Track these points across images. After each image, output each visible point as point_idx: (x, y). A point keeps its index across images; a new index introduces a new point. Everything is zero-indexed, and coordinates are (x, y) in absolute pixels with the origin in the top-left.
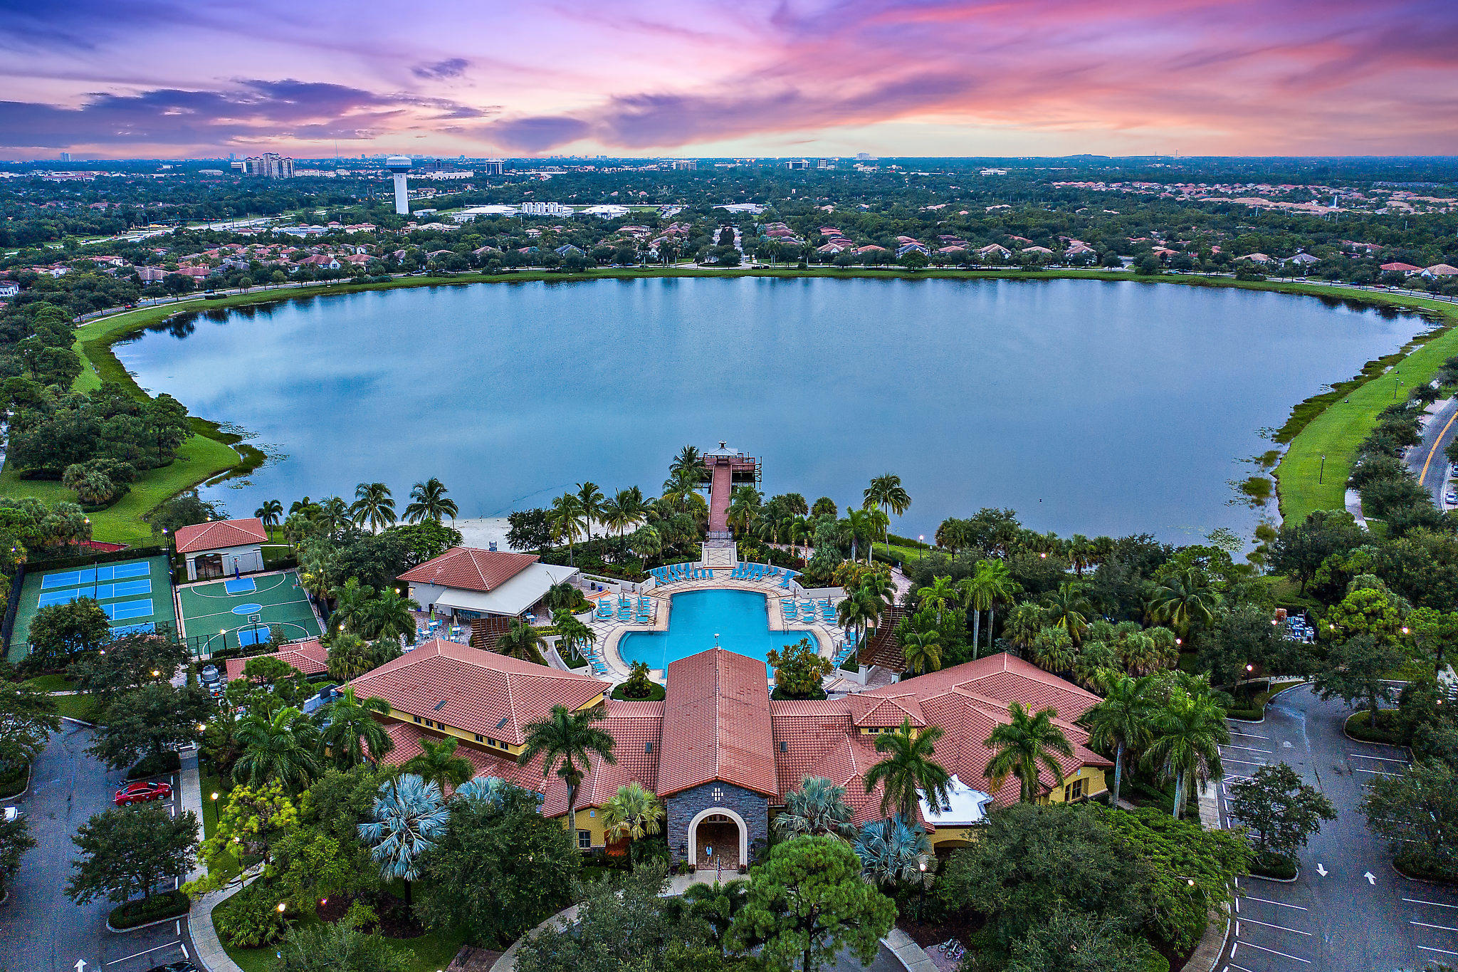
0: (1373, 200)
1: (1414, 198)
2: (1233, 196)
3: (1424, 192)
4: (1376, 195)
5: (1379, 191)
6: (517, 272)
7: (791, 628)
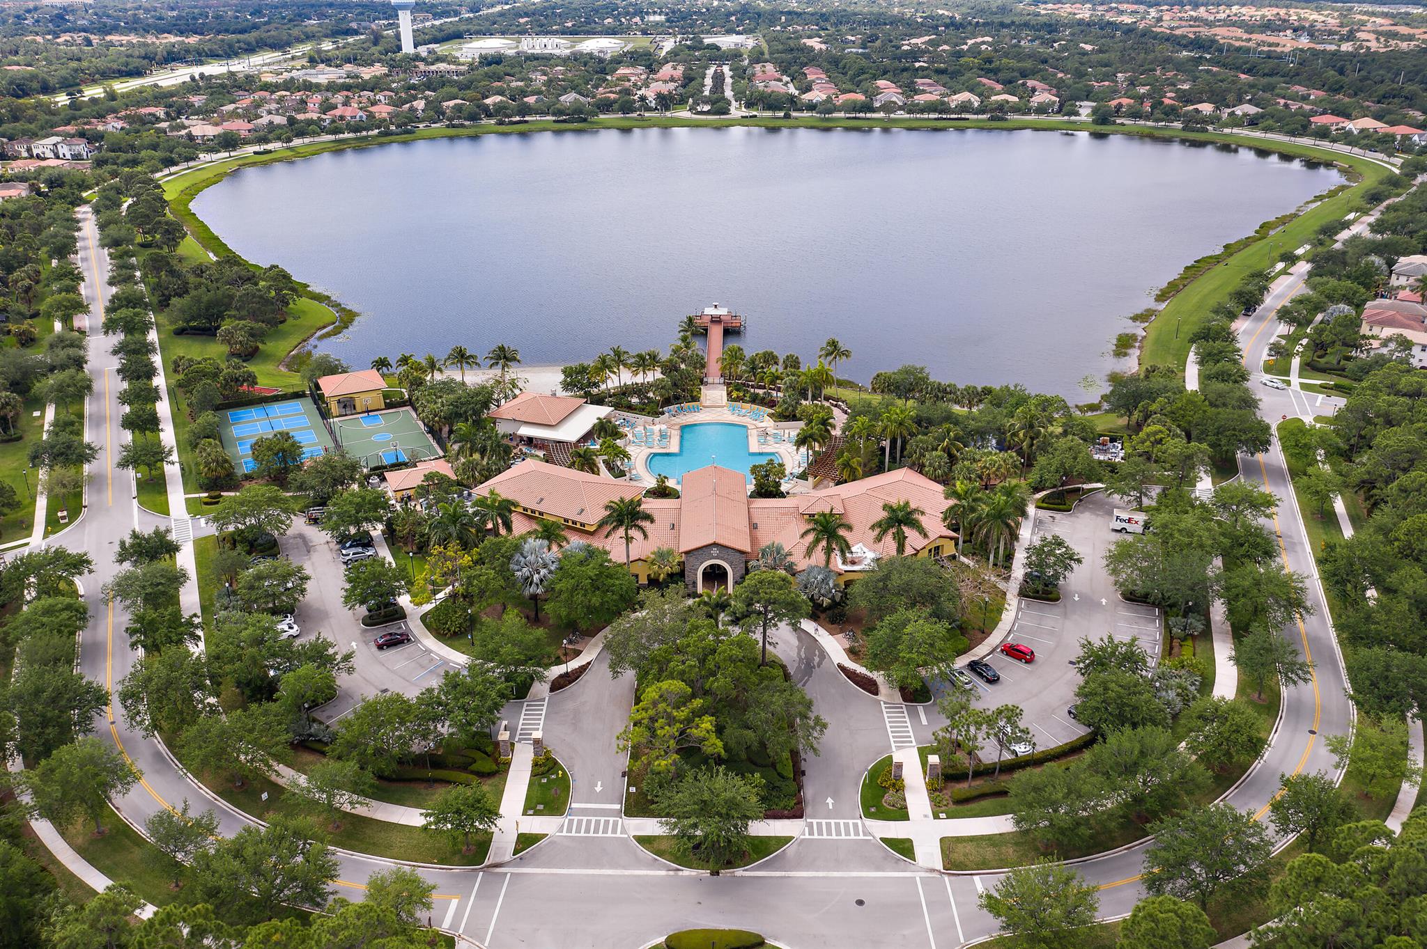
0: (1346, 31)
1: (1386, 26)
2: (1212, 24)
3: (1401, 18)
4: (1352, 23)
5: (1357, 17)
6: (526, 122)
7: (764, 451)
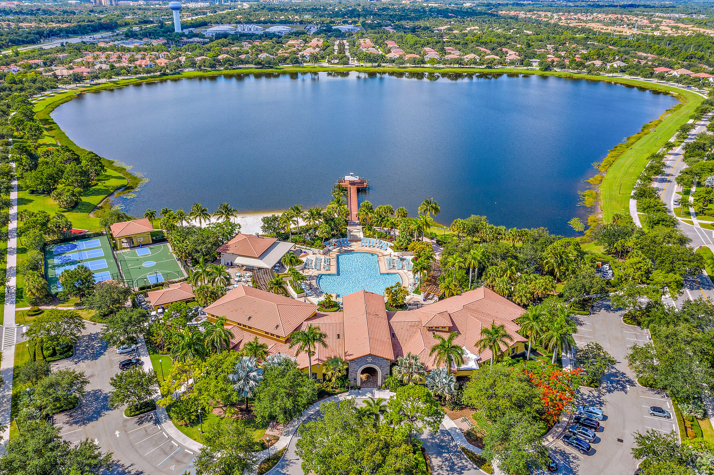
0: (654, 25)
1: (673, 23)
2: (586, 22)
3: (678, 20)
4: (655, 22)
5: (657, 19)
6: (240, 68)
7: (390, 272)
